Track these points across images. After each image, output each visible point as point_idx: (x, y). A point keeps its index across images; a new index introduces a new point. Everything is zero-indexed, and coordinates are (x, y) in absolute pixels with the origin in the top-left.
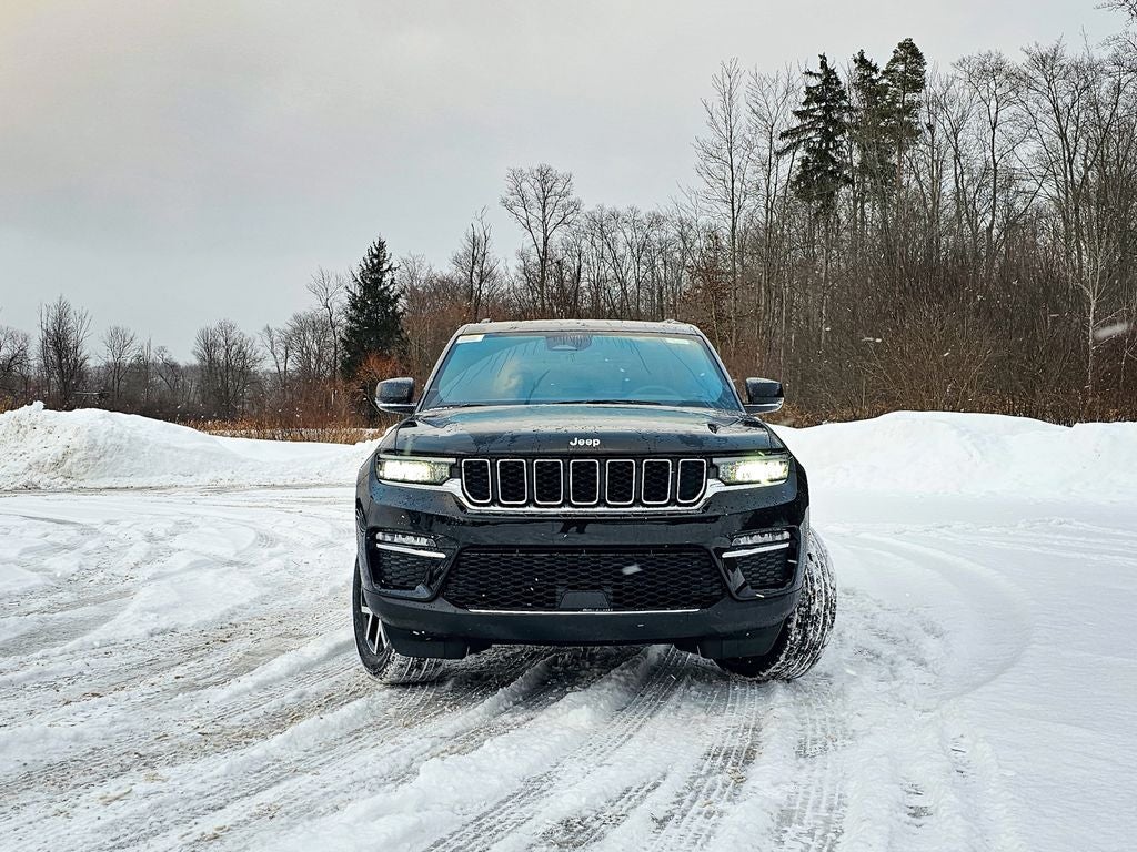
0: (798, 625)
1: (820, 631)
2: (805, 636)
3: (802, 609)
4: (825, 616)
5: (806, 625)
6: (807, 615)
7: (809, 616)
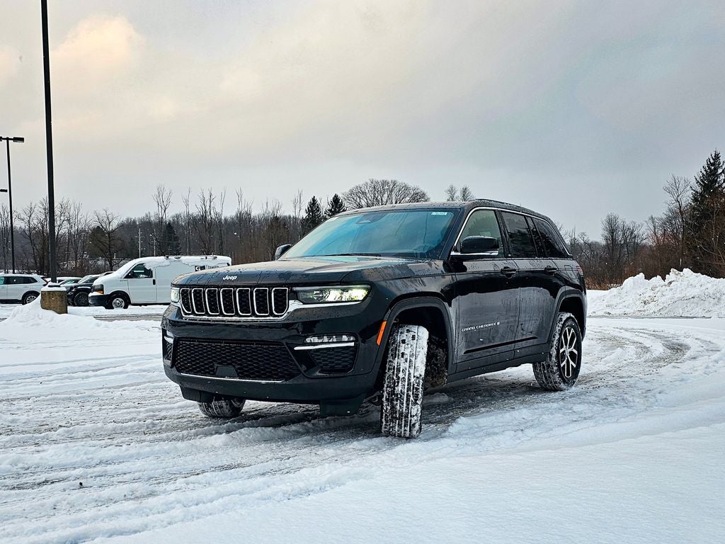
0: (387, 400)
1: (405, 405)
2: (393, 407)
3: (388, 389)
4: (408, 396)
5: (393, 400)
6: (393, 393)
7: (394, 394)
